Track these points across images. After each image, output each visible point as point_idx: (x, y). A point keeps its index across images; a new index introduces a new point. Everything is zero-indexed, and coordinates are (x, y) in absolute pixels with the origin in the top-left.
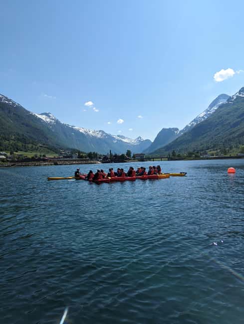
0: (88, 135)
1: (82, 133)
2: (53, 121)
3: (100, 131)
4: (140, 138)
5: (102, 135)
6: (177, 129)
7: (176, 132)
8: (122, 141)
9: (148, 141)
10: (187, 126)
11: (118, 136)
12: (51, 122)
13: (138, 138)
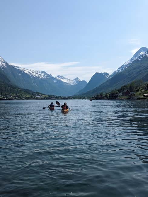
0: (32, 75)
1: (26, 73)
2: (4, 64)
3: (42, 72)
4: (78, 79)
5: (44, 76)
6: (107, 74)
7: (106, 76)
8: (61, 81)
9: (84, 82)
10: (115, 72)
11: (58, 76)
12: (2, 65)
13: (76, 79)
